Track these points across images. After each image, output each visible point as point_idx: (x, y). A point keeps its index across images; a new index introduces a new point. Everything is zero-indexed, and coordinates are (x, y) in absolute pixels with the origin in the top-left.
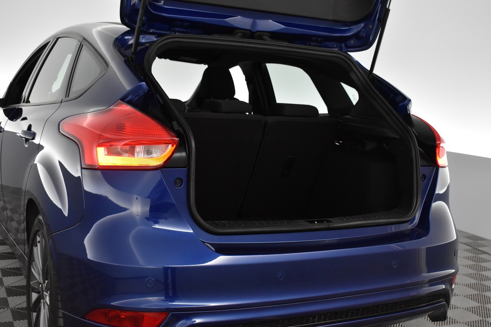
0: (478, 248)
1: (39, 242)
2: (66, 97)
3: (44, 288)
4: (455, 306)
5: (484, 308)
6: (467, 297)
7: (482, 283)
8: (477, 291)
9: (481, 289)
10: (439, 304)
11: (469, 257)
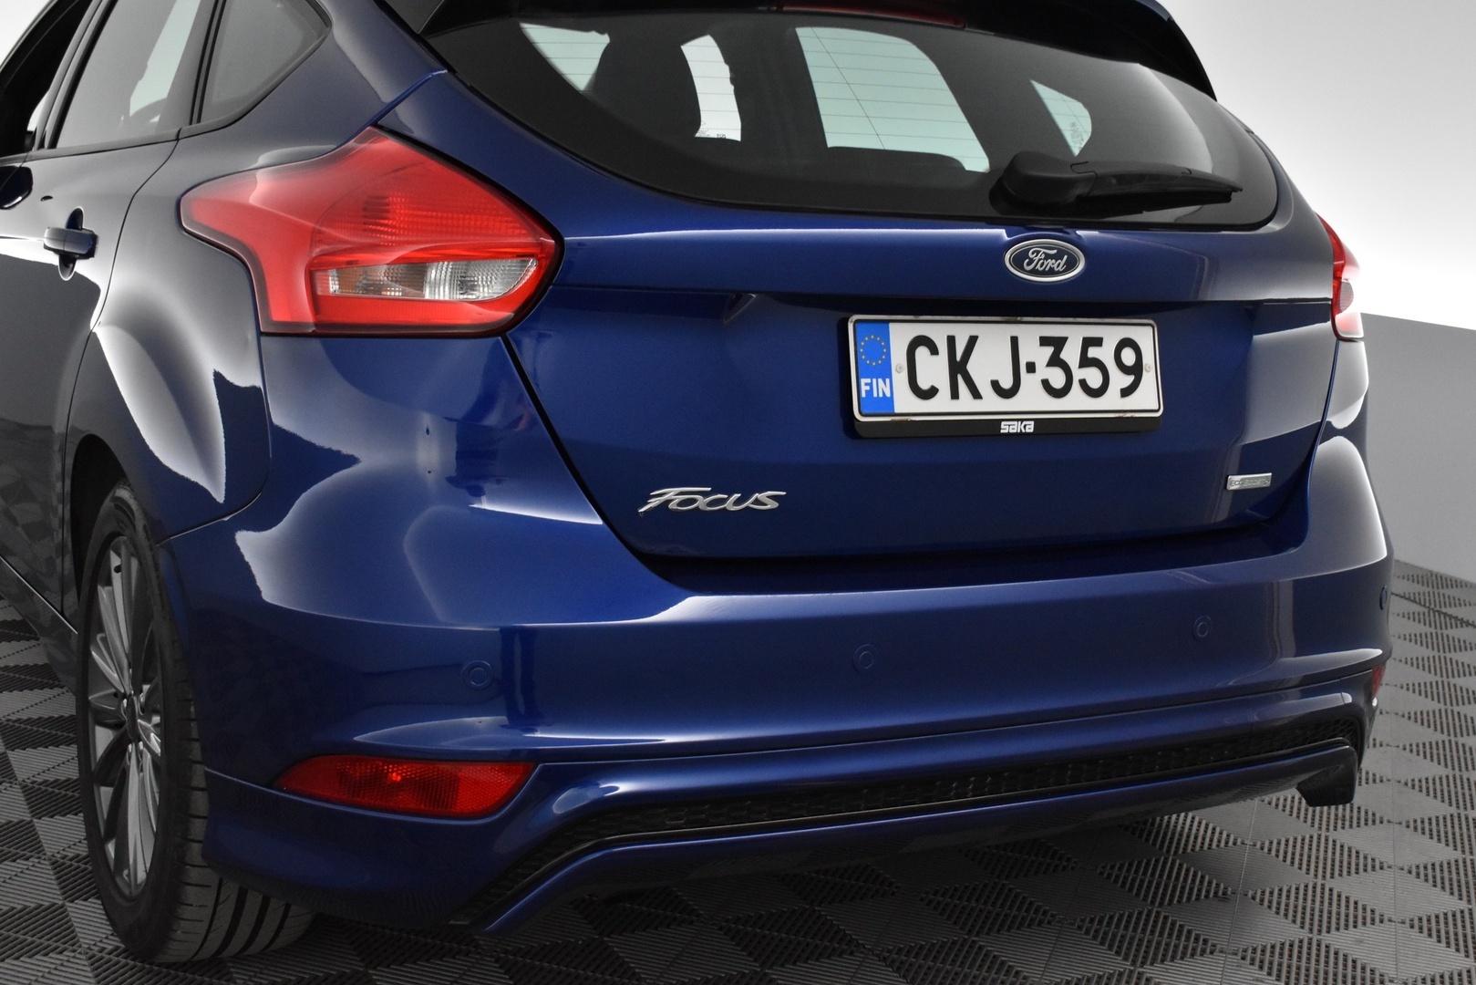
0: (1444, 610)
1: (118, 569)
2: (191, 123)
3: (137, 707)
4: (1374, 775)
5: (1462, 782)
6: (1411, 751)
7: (1456, 709)
8: (1442, 732)
9: (1455, 728)
10: (1329, 751)
11: (1415, 635)
